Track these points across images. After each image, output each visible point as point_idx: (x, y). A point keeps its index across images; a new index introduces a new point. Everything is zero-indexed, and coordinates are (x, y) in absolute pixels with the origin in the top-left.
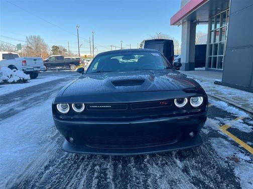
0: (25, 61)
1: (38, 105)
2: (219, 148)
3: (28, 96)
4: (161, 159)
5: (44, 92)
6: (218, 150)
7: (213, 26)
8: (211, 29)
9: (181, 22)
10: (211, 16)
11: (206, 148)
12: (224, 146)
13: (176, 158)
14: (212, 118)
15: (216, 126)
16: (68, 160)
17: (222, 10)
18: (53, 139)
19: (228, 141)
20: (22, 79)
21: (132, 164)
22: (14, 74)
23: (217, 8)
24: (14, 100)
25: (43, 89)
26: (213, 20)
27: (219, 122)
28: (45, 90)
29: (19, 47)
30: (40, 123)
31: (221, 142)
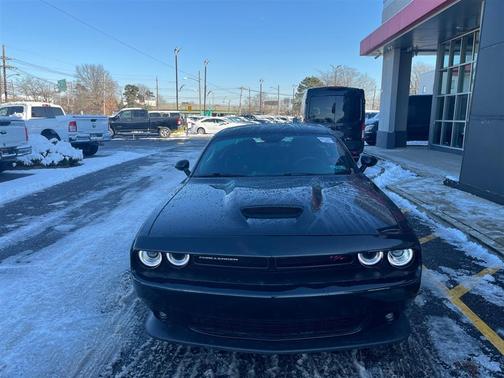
0: (74, 124)
1: (98, 220)
2: (442, 340)
3: (80, 197)
4: (328, 361)
5: (110, 190)
6: (440, 346)
7: (447, 58)
8: (442, 67)
9: (382, 50)
10: (442, 41)
11: (418, 341)
12: (451, 336)
13: (359, 360)
14: (434, 269)
15: (439, 287)
16: (156, 351)
17: (465, 31)
18: (127, 302)
19: (462, 324)
20: (68, 158)
21: (275, 368)
22: (53, 148)
23: (454, 26)
24: (54, 207)
25: (107, 182)
26: (447, 48)
27: (447, 279)
28: (111, 185)
29: (62, 85)
30: (103, 264)
31: (447, 328)
